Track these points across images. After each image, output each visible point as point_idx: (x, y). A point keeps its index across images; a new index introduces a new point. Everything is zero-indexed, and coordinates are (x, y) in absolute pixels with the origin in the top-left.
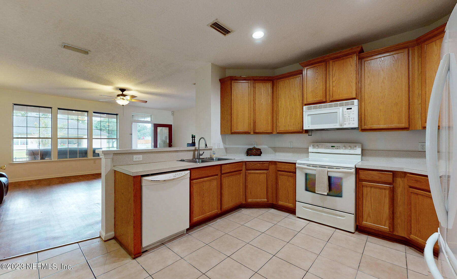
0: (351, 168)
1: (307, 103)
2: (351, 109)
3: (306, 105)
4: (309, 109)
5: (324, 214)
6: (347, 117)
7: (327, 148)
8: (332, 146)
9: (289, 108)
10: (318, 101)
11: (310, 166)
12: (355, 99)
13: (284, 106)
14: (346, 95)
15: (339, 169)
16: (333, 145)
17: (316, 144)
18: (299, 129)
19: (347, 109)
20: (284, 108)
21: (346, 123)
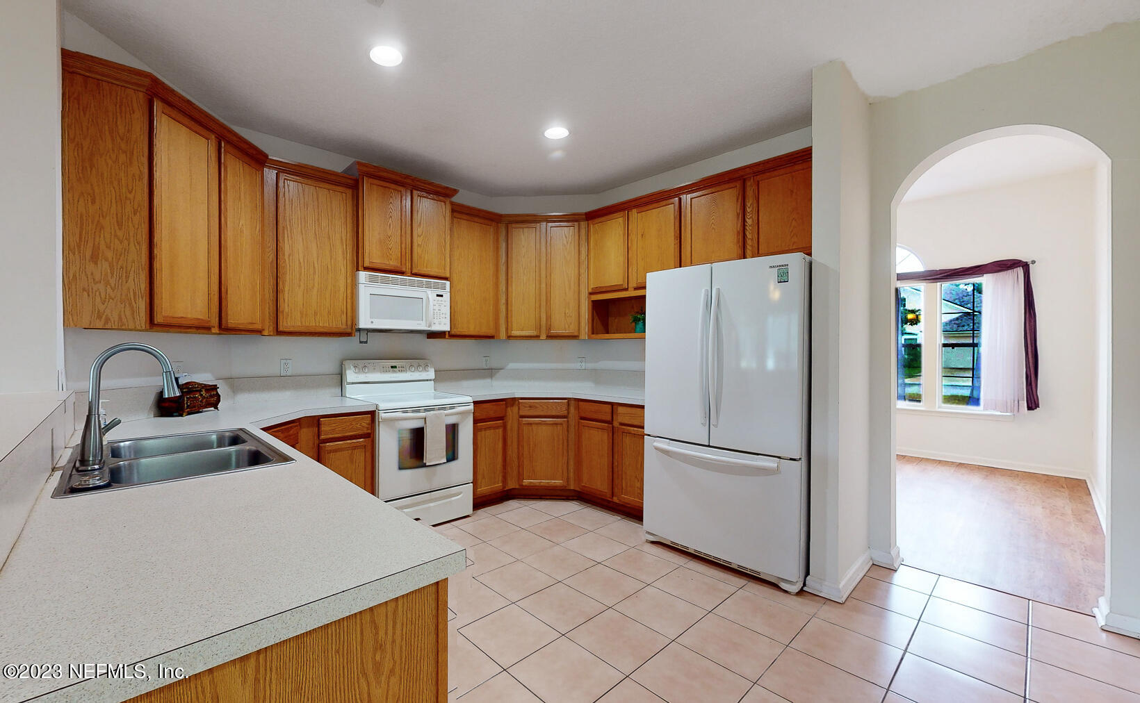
0: (467, 404)
1: (371, 266)
2: (442, 296)
3: (366, 269)
4: (372, 280)
5: (431, 505)
6: (437, 310)
7: (384, 370)
8: (392, 367)
9: (316, 265)
10: (393, 268)
11: (406, 412)
12: (446, 279)
13: (301, 256)
14: (436, 270)
15: (453, 408)
16: (394, 363)
17: (361, 363)
18: (344, 327)
19: (438, 295)
20: (301, 260)
21: (435, 321)
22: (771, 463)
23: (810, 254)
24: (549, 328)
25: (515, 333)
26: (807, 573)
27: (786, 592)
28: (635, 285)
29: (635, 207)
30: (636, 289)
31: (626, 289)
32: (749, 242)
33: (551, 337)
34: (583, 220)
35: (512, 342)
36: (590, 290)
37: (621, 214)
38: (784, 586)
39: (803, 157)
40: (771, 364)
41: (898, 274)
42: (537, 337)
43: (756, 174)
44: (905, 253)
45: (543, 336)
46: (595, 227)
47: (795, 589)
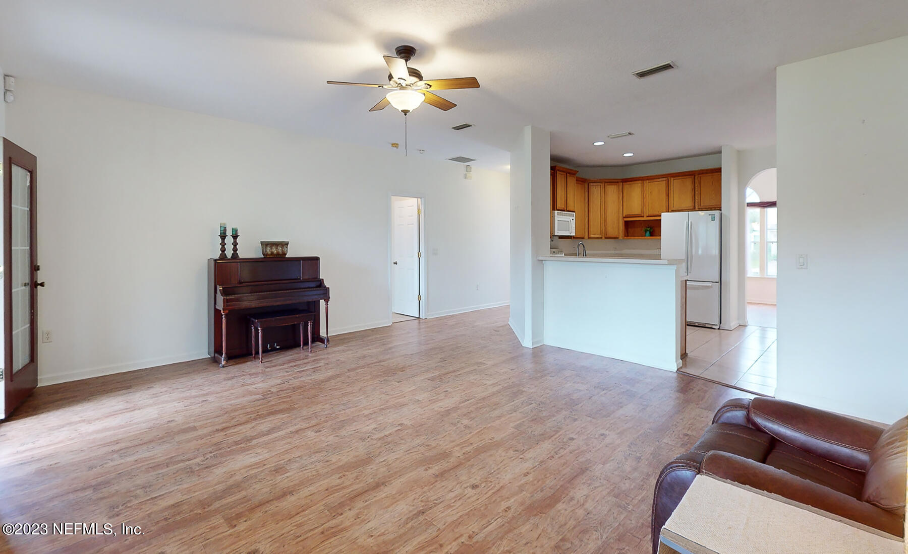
1: (558, 208)
4: (558, 215)
6: (572, 226)
10: (563, 208)
12: (574, 212)
14: (572, 208)
19: (572, 220)
21: (572, 231)
22: (710, 284)
23: (721, 210)
24: (606, 234)
25: (592, 236)
26: (721, 323)
27: (714, 329)
28: (647, 215)
29: (648, 179)
30: (647, 217)
31: (643, 217)
32: (697, 201)
33: (606, 238)
34: (621, 182)
35: (590, 240)
36: (624, 216)
37: (640, 182)
38: (714, 327)
39: (719, 170)
40: (700, 252)
41: (747, 203)
42: (601, 238)
43: (699, 174)
44: (752, 190)
45: (604, 238)
46: (626, 186)
47: (718, 327)
